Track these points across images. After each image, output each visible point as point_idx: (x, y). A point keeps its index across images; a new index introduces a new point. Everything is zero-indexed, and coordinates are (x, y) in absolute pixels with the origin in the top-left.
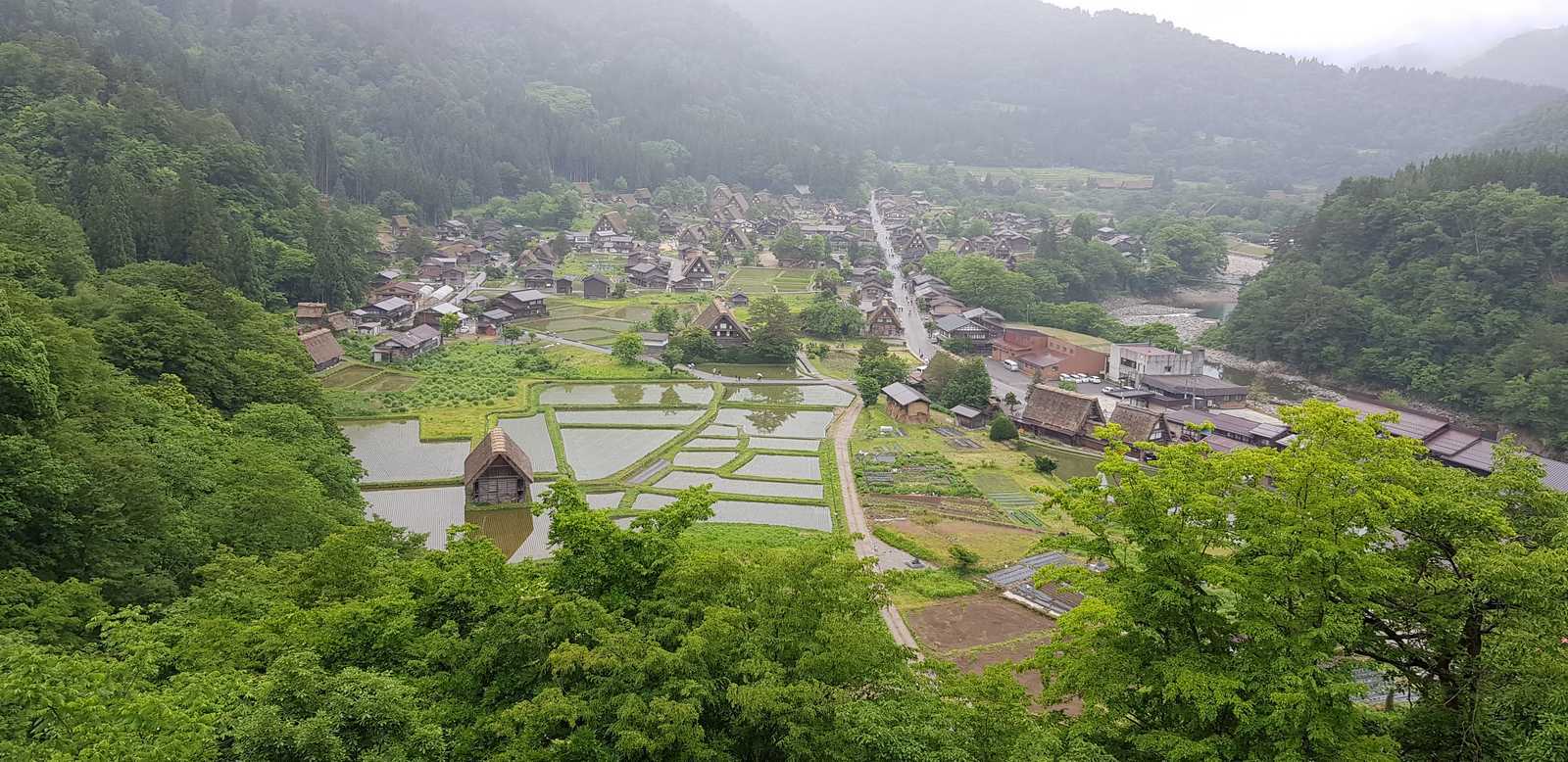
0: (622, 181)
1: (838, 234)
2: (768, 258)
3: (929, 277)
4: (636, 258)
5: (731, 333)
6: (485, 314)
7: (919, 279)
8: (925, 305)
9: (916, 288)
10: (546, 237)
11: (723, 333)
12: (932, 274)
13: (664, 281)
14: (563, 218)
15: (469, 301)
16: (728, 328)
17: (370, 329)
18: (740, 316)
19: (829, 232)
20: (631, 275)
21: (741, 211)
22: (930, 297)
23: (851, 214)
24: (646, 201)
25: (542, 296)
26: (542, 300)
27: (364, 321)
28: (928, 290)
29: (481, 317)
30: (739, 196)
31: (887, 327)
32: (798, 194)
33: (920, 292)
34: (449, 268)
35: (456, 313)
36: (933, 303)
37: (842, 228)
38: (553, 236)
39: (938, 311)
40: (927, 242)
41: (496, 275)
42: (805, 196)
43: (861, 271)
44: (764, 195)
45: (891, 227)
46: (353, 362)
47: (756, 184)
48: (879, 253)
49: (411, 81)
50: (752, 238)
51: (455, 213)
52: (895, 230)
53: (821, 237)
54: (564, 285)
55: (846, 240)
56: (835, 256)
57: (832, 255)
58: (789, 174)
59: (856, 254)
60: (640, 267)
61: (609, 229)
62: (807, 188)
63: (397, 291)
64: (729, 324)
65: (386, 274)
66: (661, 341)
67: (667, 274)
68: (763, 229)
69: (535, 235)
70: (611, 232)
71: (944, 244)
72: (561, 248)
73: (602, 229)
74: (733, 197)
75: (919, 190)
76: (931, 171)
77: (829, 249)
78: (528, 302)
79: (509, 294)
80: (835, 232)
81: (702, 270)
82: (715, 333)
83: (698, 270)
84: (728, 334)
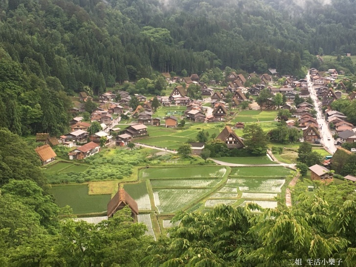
0: (185, 71)
1: (290, 92)
2: (255, 105)
3: (335, 112)
4: (191, 108)
5: (235, 142)
6: (120, 136)
7: (330, 113)
8: (332, 126)
9: (328, 118)
10: (148, 99)
11: (231, 142)
12: (337, 110)
13: (203, 118)
14: (157, 90)
15: (113, 130)
16: (233, 139)
17: (68, 144)
18: (239, 134)
19: (285, 91)
20: (188, 116)
21: (242, 82)
22: (335, 122)
23: (297, 82)
24: (196, 80)
25: (145, 127)
26: (145, 129)
27: (66, 141)
28: (335, 118)
29: (117, 138)
30: (241, 76)
31: (313, 137)
32: (271, 74)
33: (330, 119)
34: (104, 115)
35: (106, 136)
36: (337, 125)
37: (293, 89)
38: (152, 99)
39: (339, 129)
40: (335, 94)
41: (125, 118)
42: (274, 74)
43: (301, 110)
44: (253, 75)
45: (318, 88)
46: (60, 160)
47: (249, 69)
48: (310, 101)
49: (87, 30)
50: (247, 96)
51: (107, 89)
52: (319, 89)
53: (281, 95)
54: (157, 122)
55: (294, 95)
56: (288, 103)
57: (286, 103)
58: (266, 64)
59: (298, 101)
60: (193, 112)
61: (178, 94)
62: (275, 70)
63: (81, 127)
64: (233, 138)
65: (76, 119)
66: (201, 147)
67: (204, 114)
68: (252, 92)
69: (143, 98)
70: (179, 96)
71: (344, 96)
72: (155, 104)
73: (175, 94)
74: (238, 77)
75: (332, 68)
76: (338, 60)
77: (285, 100)
78: (139, 130)
79: (130, 126)
80: (288, 91)
81: (222, 112)
82: (227, 142)
83: (220, 112)
84: (233, 143)
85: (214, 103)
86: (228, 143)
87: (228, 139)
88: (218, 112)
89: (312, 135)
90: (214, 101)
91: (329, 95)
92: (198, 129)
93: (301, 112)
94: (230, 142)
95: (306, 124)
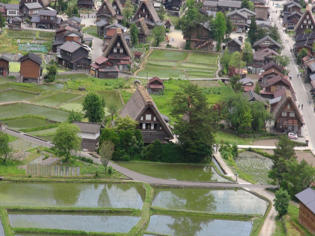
1: (236, 10)
2: (176, 37)
4: (63, 35)
5: (155, 126)
9: (311, 76)
13: (87, 62)
16: (153, 119)
20: (60, 56)
37: (240, 4)
43: (261, 55)
50: (160, 13)
52: (285, 7)
55: (244, 18)
57: (231, 35)
60: (68, 47)
61: (34, 1)
70: (37, 5)
80: (233, 9)
81: (121, 51)
82: (141, 125)
83: (118, 50)
84: (152, 128)
85: (102, 28)
86: (144, 127)
87: (144, 118)
88: (115, 51)
89: (288, 118)
90: (103, 22)
91: (305, 22)
92: (80, 89)
93: (261, 61)
94: (147, 125)
95: (273, 89)
